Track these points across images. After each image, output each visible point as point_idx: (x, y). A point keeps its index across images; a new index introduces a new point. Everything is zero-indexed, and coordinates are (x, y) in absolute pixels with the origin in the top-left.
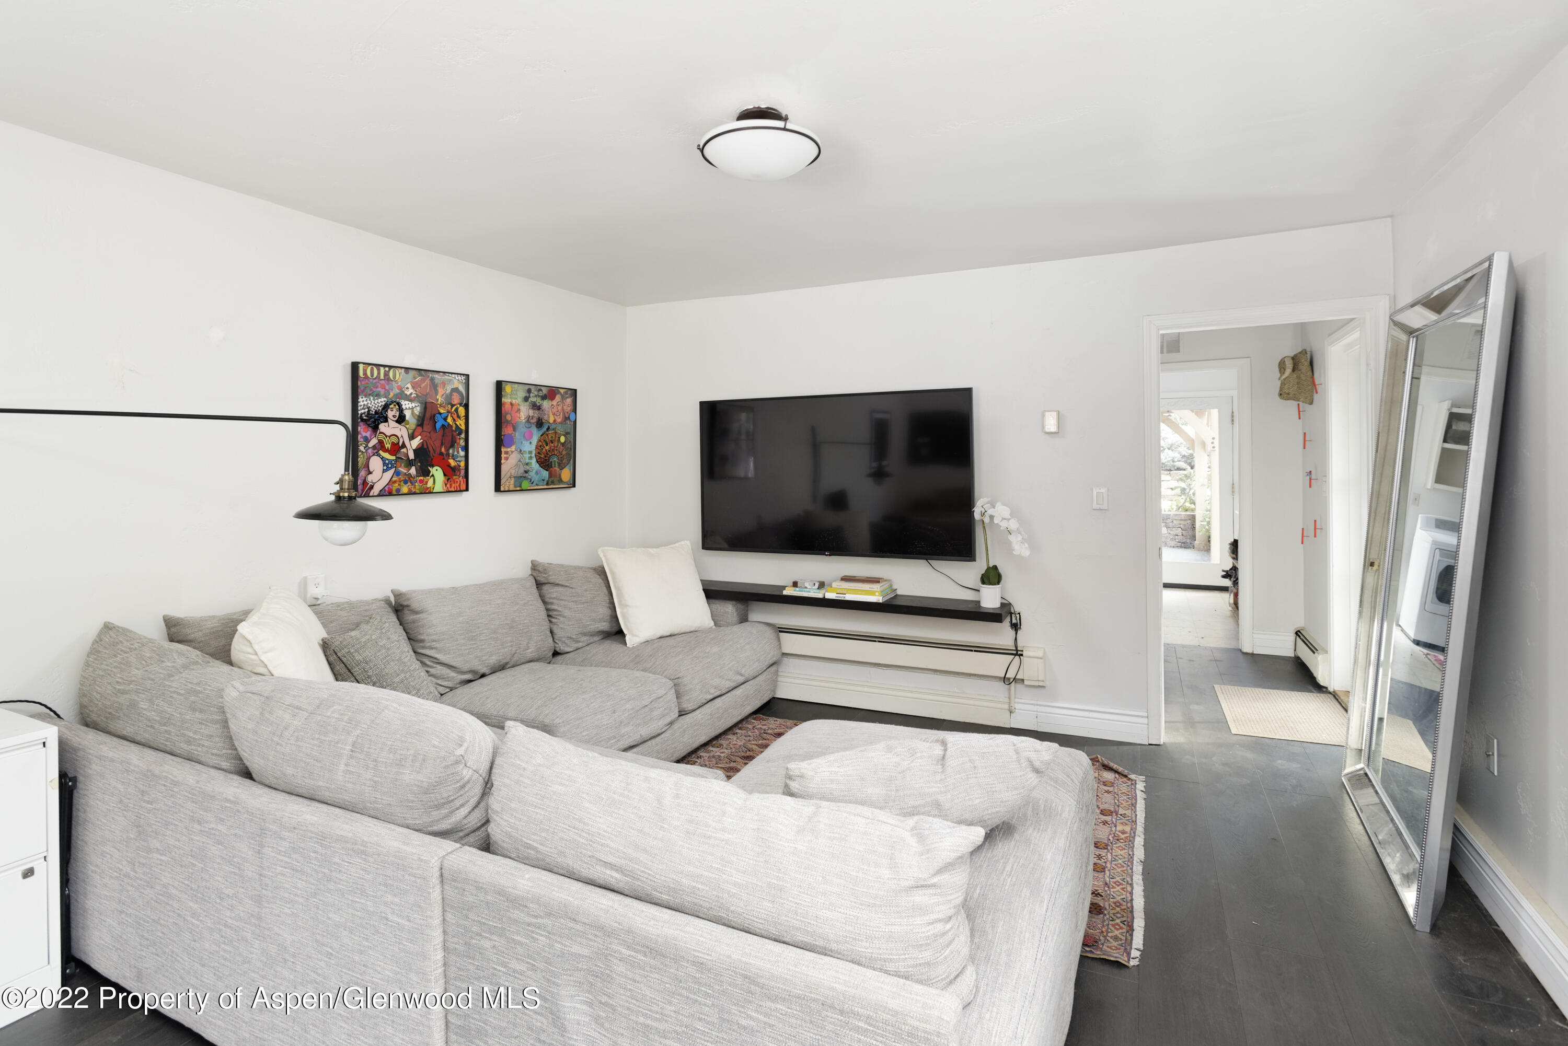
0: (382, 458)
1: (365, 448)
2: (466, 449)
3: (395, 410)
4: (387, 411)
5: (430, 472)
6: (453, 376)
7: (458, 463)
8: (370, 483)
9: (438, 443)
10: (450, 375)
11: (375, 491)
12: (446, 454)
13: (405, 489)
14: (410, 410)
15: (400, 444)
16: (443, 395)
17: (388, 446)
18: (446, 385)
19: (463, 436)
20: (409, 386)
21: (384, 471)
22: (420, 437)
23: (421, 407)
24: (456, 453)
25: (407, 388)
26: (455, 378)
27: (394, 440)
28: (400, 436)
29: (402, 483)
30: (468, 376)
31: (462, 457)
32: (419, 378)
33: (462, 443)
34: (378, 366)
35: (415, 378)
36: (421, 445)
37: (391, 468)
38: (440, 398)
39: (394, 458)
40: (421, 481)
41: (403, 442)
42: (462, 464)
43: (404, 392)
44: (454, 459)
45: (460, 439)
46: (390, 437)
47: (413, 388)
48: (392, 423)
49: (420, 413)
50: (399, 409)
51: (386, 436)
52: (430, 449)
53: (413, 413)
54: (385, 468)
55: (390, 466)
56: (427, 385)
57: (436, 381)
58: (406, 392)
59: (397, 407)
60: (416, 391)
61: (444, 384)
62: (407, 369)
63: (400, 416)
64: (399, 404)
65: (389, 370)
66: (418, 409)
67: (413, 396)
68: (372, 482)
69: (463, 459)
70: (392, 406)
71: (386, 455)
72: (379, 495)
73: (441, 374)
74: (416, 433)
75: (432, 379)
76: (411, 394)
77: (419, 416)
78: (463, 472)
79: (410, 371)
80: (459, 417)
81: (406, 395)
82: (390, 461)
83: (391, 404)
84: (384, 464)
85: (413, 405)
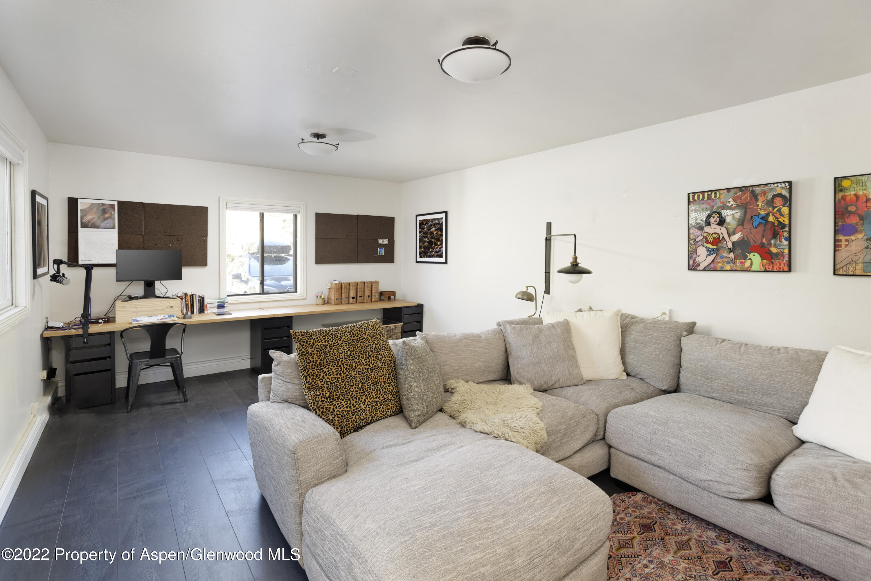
0: (706, 248)
1: (694, 242)
2: (789, 239)
3: (716, 217)
4: (710, 218)
5: (747, 256)
6: (776, 185)
7: (782, 250)
8: (697, 263)
9: (760, 236)
10: (772, 185)
11: (702, 267)
12: (767, 244)
13: (728, 267)
14: (731, 216)
15: (721, 238)
16: (763, 201)
17: (711, 240)
18: (767, 194)
19: (787, 229)
20: (731, 200)
21: (708, 255)
22: (740, 233)
23: (741, 213)
24: (778, 242)
25: (729, 202)
26: (778, 186)
27: (716, 236)
28: (720, 233)
29: (725, 263)
30: (790, 183)
31: (786, 245)
32: (740, 193)
33: (786, 234)
34: (703, 193)
35: (736, 194)
36: (742, 238)
37: (713, 254)
38: (760, 204)
39: (715, 247)
40: (741, 263)
41: (723, 236)
42: (786, 251)
43: (726, 204)
44: (776, 247)
45: (783, 232)
46: (712, 234)
47: (734, 200)
48: (714, 226)
49: (740, 217)
50: (720, 216)
51: (709, 234)
52: (751, 240)
53: (734, 218)
54: (708, 253)
55: (712, 252)
56: (747, 198)
57: (757, 193)
58: (727, 205)
59: (718, 215)
60: (736, 202)
61: (764, 193)
62: (729, 190)
63: (720, 221)
64: (720, 214)
65: (711, 193)
66: (739, 214)
67: (733, 206)
68: (699, 262)
69: (787, 247)
70: (714, 215)
71: (710, 246)
72: (704, 270)
73: (762, 186)
74: (737, 230)
75: (753, 192)
76: (732, 205)
77: (739, 219)
78: (787, 258)
79: (731, 190)
80: (782, 215)
81: (728, 206)
82: (713, 250)
83: (713, 214)
84: (708, 251)
85: (734, 212)
